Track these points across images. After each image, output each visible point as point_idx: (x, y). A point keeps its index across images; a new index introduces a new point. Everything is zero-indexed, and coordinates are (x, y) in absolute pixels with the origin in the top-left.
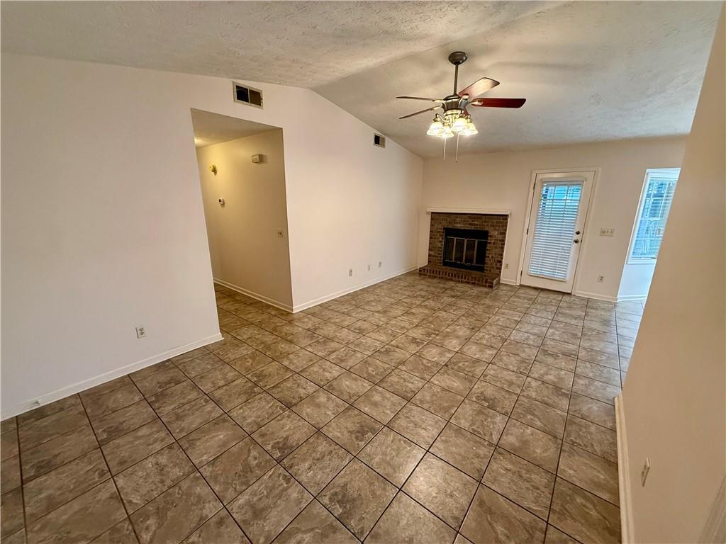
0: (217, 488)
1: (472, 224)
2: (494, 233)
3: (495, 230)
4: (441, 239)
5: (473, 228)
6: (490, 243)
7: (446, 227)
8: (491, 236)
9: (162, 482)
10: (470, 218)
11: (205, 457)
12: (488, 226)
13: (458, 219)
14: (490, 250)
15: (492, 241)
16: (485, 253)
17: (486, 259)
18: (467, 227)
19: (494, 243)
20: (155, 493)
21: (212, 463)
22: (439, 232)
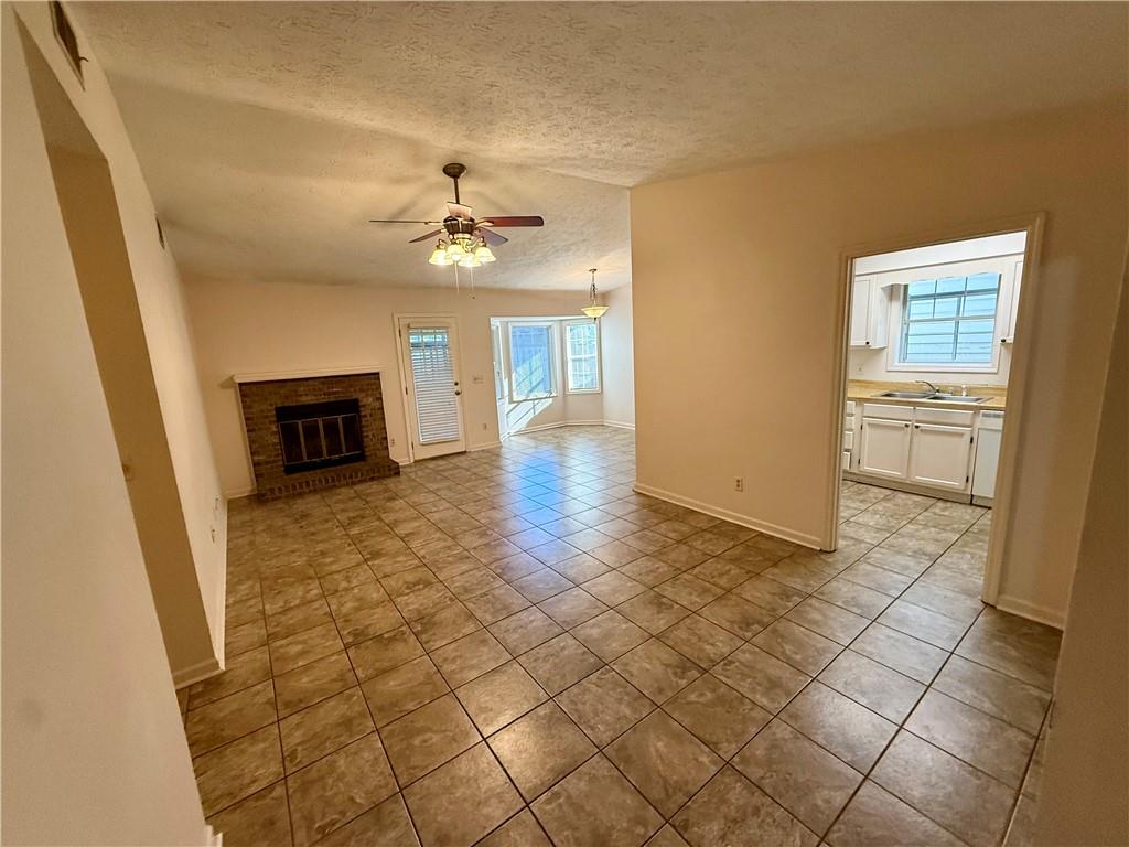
0: (754, 730)
1: (329, 394)
2: (367, 401)
3: (367, 396)
4: (275, 429)
5: (332, 399)
6: (365, 416)
7: (279, 405)
8: (364, 406)
9: (756, 811)
10: (323, 383)
11: (704, 759)
12: (355, 391)
13: (302, 389)
14: (367, 426)
15: (368, 412)
16: (362, 432)
17: (366, 440)
18: (323, 399)
19: (371, 415)
20: (777, 815)
21: (713, 746)
22: (267, 417)
